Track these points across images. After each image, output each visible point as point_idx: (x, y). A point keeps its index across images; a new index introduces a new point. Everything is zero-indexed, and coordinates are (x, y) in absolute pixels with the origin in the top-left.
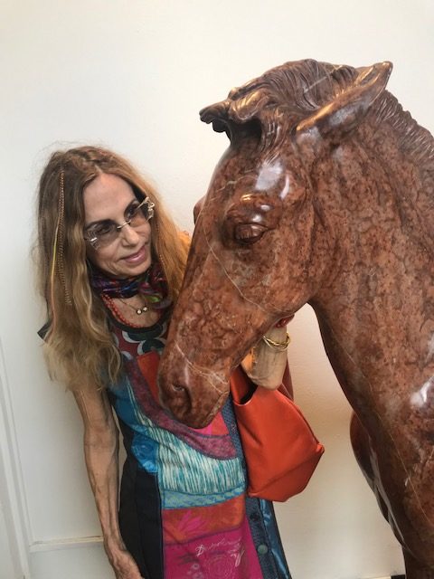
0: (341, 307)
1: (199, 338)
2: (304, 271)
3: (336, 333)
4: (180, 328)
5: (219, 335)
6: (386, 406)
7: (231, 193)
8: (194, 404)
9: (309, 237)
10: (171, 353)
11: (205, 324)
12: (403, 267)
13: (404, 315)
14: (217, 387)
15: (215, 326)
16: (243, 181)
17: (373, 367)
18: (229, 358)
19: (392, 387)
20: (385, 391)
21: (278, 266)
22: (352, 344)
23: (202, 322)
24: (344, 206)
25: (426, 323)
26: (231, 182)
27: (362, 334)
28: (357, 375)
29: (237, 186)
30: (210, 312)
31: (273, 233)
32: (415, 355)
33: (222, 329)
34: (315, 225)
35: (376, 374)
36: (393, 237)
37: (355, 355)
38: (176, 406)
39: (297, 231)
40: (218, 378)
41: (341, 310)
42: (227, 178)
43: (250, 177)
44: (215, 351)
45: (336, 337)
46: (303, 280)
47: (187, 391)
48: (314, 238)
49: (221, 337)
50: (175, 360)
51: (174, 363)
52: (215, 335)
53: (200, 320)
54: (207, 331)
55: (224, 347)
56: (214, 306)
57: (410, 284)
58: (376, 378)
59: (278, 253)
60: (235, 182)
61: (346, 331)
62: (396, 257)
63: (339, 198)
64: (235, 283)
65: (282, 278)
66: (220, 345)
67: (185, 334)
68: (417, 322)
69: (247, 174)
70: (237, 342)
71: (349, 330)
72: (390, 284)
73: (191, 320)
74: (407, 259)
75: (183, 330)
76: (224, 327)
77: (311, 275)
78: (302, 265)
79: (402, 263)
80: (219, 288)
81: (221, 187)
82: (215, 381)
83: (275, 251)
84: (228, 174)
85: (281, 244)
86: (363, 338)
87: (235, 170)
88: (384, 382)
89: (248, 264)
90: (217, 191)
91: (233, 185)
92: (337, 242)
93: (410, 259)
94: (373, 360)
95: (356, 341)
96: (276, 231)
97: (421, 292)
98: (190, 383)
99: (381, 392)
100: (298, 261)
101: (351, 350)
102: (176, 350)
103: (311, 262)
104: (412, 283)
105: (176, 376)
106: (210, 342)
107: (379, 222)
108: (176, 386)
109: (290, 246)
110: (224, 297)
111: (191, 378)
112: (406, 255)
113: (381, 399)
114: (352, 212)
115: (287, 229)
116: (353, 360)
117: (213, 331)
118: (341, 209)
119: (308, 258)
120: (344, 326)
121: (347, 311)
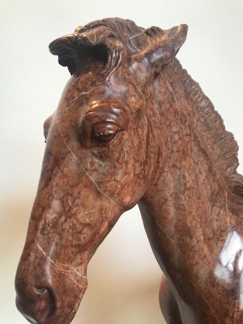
0: (164, 200)
1: (60, 234)
2: (142, 169)
3: (160, 222)
4: (41, 227)
5: (78, 230)
6: (199, 275)
7: (84, 101)
8: (59, 304)
9: (145, 142)
10: (32, 254)
11: (66, 220)
12: (198, 168)
13: (202, 203)
14: (78, 282)
15: (75, 222)
16: (96, 91)
17: (188, 245)
18: (87, 252)
19: (202, 259)
20: (197, 263)
21: (127, 163)
22: (172, 229)
23: (63, 218)
24: (162, 122)
25: (213, 209)
26: (84, 93)
27: (180, 220)
28: (177, 253)
29: (91, 95)
30: (70, 208)
31: (123, 134)
32: (212, 233)
33: (81, 224)
34: (148, 133)
35: (191, 250)
36: (191, 147)
37: (175, 237)
38: (38, 311)
39: (138, 135)
40: (78, 273)
41: (164, 203)
42: (79, 90)
43: (102, 88)
44: (75, 246)
45: (160, 225)
46: (141, 177)
47: (50, 291)
48: (148, 143)
49: (80, 232)
50: (37, 261)
51: (36, 264)
52: (75, 231)
53: (60, 217)
54: (68, 227)
55: (83, 241)
56: (73, 202)
57: (202, 181)
58: (191, 254)
59: (127, 152)
60: (88, 92)
61: (168, 219)
62: (194, 162)
63: (159, 116)
64: (92, 179)
65: (129, 174)
66: (79, 240)
67: (45, 232)
68: (209, 208)
69: (99, 85)
70: (94, 235)
71: (170, 218)
72: (193, 180)
73: (51, 218)
74: (199, 163)
75: (43, 229)
76: (83, 222)
77: (146, 173)
78: (141, 164)
79: (197, 166)
80: (77, 184)
81: (74, 98)
82: (76, 276)
83: (125, 149)
84: (80, 87)
85: (129, 144)
86: (180, 223)
87: (87, 83)
88: (197, 256)
89: (103, 161)
90: (70, 102)
91: (86, 95)
92: (159, 149)
93: (201, 163)
94: (188, 240)
95: (176, 227)
96: (125, 132)
97: (209, 187)
98: (53, 281)
99: (195, 264)
100: (138, 160)
101: (172, 234)
102: (37, 250)
103: (146, 162)
104: (204, 180)
105: (38, 278)
106: (70, 238)
107: (183, 136)
108: (39, 288)
109: (134, 147)
110: (82, 193)
111: (54, 276)
112: (198, 161)
113: (195, 270)
114: (167, 127)
115: (132, 132)
116: (173, 242)
117: (73, 227)
118: (161, 124)
119: (145, 159)
120: (166, 215)
121: (168, 202)
